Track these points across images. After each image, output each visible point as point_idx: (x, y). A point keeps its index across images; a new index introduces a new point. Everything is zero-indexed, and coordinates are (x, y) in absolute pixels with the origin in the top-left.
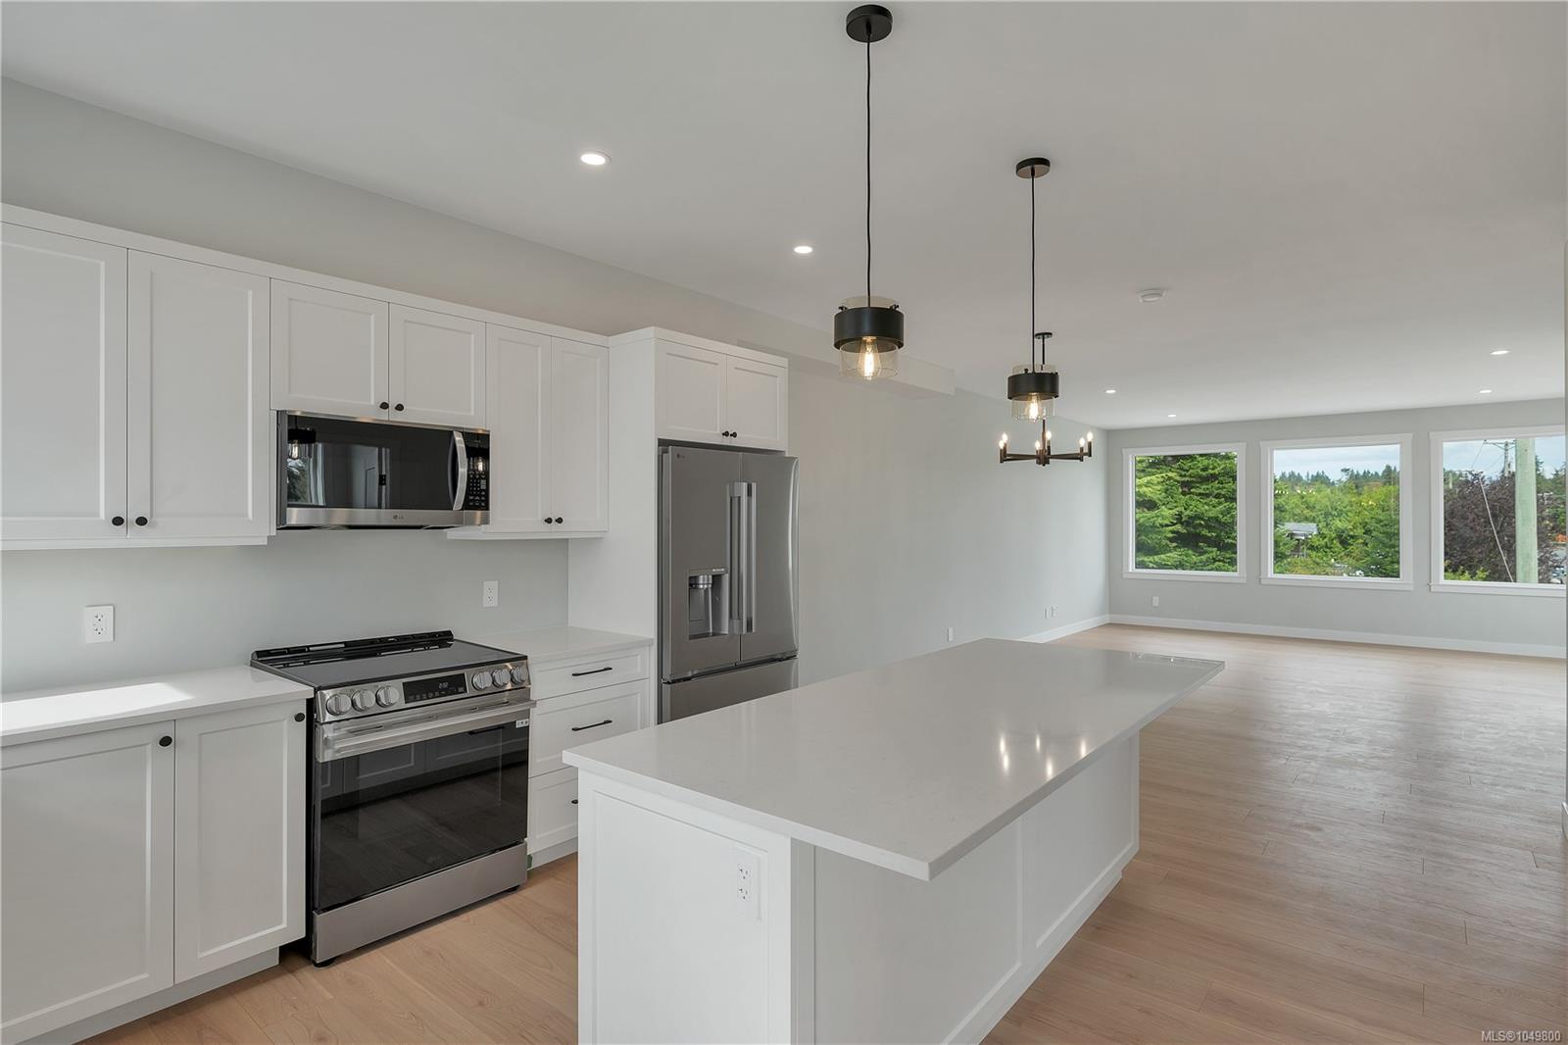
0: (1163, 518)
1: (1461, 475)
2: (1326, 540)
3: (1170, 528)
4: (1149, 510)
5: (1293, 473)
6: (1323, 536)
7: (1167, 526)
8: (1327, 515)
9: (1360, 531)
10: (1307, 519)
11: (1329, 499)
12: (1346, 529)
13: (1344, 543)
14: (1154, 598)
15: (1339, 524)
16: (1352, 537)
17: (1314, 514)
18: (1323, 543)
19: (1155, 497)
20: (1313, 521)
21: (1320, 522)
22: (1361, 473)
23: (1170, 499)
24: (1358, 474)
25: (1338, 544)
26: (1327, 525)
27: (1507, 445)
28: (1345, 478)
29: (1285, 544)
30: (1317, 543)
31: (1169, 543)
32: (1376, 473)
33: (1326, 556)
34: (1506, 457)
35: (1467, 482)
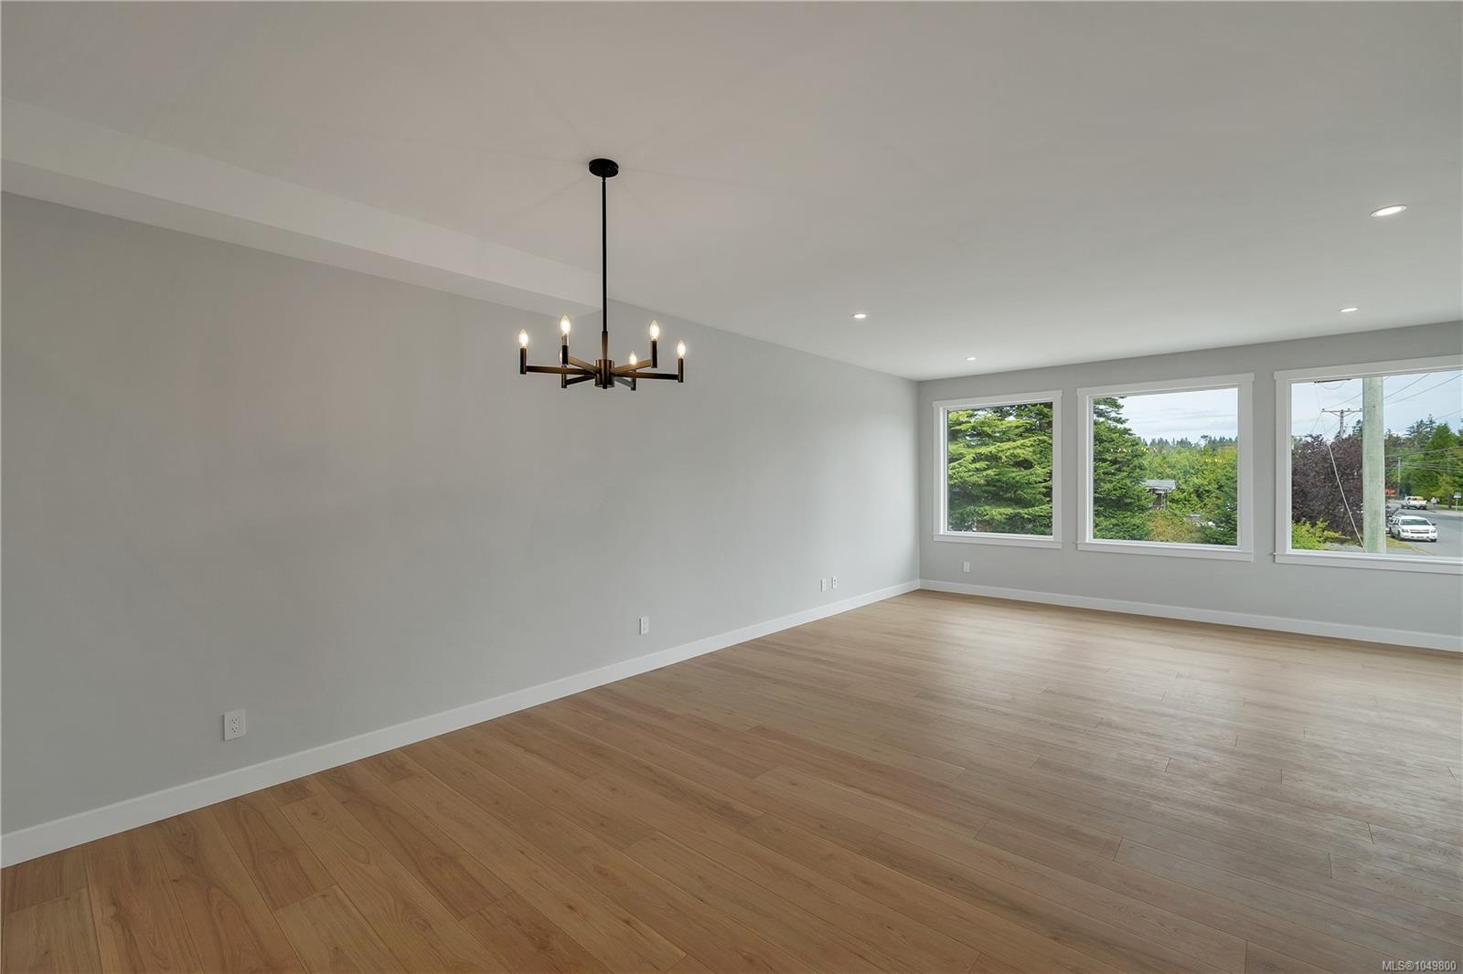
0: (1038, 476)
1: (1301, 440)
2: (1185, 494)
3: (1043, 484)
4: (1025, 469)
5: (1161, 439)
6: (1183, 491)
7: (1040, 482)
8: (1186, 472)
9: (1213, 487)
10: (1168, 477)
11: (1188, 460)
12: (1202, 485)
13: (1199, 496)
14: (965, 563)
15: (1196, 480)
16: (1208, 491)
17: (1175, 473)
18: (1182, 496)
19: (1030, 457)
20: (1174, 478)
21: (1180, 478)
22: (1218, 439)
23: (1043, 460)
24: (1215, 440)
25: (1195, 498)
26: (1186, 481)
27: (1342, 412)
28: (1203, 443)
29: (1146, 498)
30: (1178, 497)
31: (1043, 497)
32: (1230, 439)
33: (1185, 507)
34: (1342, 423)
35: (1308, 443)
